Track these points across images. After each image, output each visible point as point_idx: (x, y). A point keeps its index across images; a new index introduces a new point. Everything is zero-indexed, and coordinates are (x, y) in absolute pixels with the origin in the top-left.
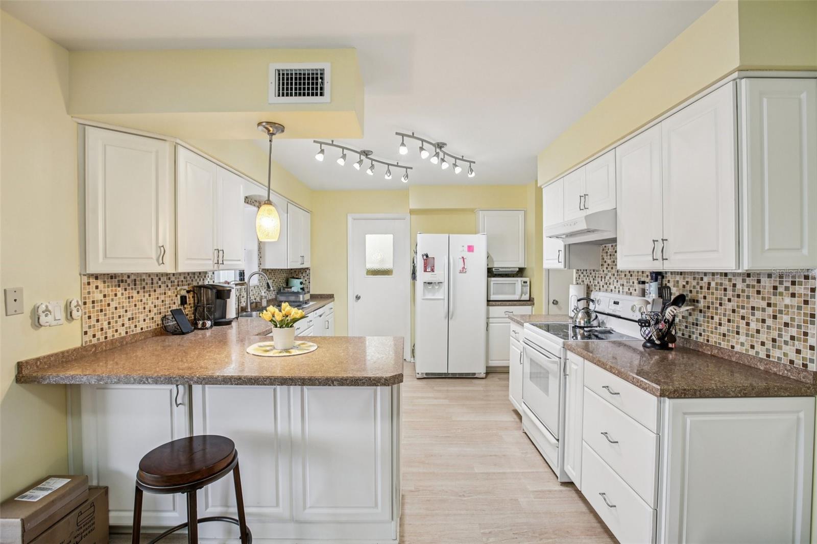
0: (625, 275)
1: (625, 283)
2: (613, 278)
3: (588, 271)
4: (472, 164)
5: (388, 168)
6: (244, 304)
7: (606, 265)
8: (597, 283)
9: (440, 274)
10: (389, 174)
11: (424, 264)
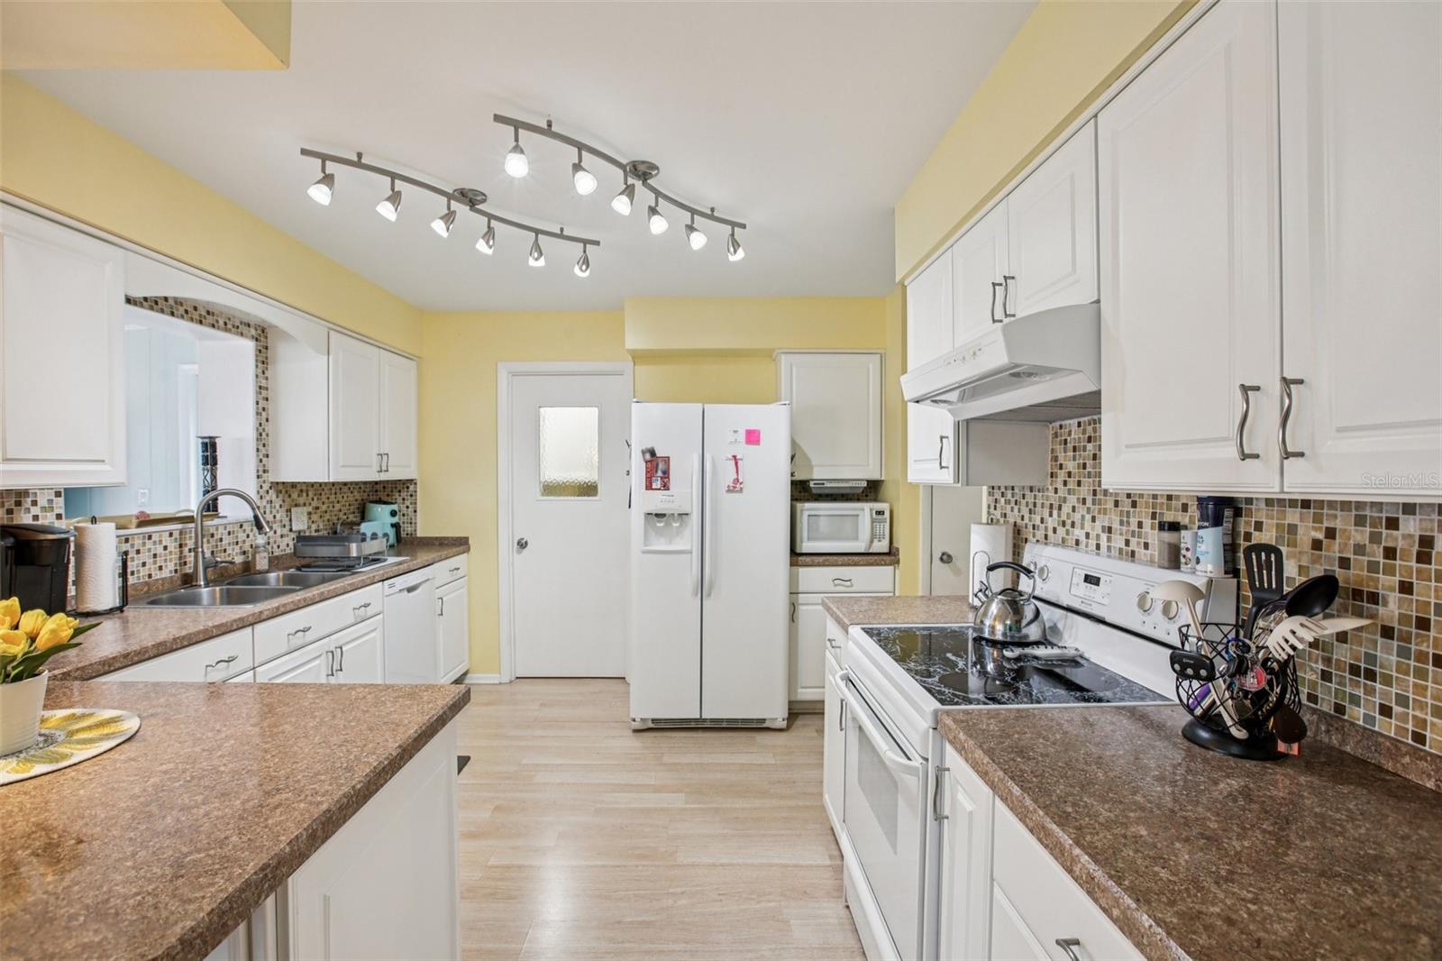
0: (1116, 504)
1: (1116, 526)
2: (1082, 510)
3: (1016, 490)
4: (736, 229)
5: (537, 239)
6: (189, 569)
7: (1062, 475)
8: (1038, 522)
9: (682, 494)
10: (536, 255)
11: (647, 472)
